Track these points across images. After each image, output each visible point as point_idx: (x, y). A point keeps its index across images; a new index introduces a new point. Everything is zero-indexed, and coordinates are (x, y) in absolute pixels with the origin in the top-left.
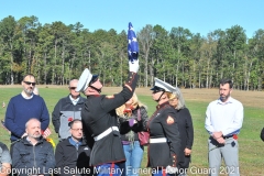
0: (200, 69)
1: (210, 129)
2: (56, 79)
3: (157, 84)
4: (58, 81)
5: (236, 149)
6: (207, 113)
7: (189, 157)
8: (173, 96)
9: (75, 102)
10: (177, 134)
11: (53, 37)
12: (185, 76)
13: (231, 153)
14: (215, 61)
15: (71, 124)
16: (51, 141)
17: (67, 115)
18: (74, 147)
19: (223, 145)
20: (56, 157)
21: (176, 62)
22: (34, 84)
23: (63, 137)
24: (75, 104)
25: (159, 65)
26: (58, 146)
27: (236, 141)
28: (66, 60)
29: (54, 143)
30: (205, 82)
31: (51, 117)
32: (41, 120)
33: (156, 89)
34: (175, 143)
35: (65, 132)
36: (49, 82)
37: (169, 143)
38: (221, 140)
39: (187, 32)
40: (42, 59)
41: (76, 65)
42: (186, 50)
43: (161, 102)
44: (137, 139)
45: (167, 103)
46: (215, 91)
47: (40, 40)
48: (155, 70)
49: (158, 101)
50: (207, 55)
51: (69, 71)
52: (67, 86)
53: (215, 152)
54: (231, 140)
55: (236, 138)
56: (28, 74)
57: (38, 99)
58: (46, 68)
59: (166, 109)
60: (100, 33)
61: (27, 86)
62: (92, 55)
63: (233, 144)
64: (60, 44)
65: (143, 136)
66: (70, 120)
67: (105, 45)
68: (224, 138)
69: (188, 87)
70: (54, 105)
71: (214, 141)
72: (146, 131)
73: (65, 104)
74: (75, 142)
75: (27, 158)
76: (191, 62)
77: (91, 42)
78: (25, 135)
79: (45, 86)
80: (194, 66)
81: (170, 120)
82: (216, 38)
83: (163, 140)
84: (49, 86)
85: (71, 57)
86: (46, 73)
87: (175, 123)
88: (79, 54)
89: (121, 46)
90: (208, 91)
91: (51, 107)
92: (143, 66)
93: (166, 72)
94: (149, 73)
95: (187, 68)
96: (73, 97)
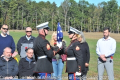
0: (93, 22)
1: (99, 53)
2: (19, 27)
3: (71, 30)
4: (20, 28)
5: (112, 64)
6: (97, 45)
7: (87, 67)
8: (79, 36)
9: (28, 39)
10: (81, 56)
11: (17, 5)
12: (86, 26)
13: (110, 66)
14: (101, 18)
15: (26, 50)
16: (16, 59)
17: (25, 45)
18: (28, 62)
19: (105, 62)
20: (19, 67)
21: (81, 18)
22: (7, 29)
23: (22, 57)
24: (28, 40)
25: (72, 20)
26: (20, 61)
27: (112, 60)
28: (24, 17)
29: (18, 60)
30: (96, 29)
31: (16, 46)
32: (11, 48)
33: (71, 33)
34: (80, 60)
35: (23, 54)
36: (15, 28)
37: (77, 60)
38: (104, 59)
39: (87, 3)
40: (12, 16)
41: (29, 19)
42: (86, 12)
43: (73, 39)
44: (60, 58)
45: (76, 39)
46: (101, 34)
47: (10, 6)
48: (70, 23)
49: (71, 38)
50: (97, 15)
51: (26, 23)
52: (25, 31)
53: (101, 65)
54: (110, 59)
55: (112, 58)
56: (4, 24)
57: (9, 37)
58: (14, 21)
59: (75, 43)
60: (42, 3)
61: (4, 30)
62: (38, 15)
63: (111, 61)
64: (21, 9)
65: (64, 56)
66: (26, 48)
67: (44, 9)
68: (106, 58)
69: (87, 31)
70: (18, 40)
71: (101, 60)
72: (65, 54)
73: (23, 40)
74: (29, 60)
75: (4, 67)
76: (89, 18)
77: (37, 8)
78: (3, 55)
79: (13, 30)
80: (90, 21)
81: (78, 48)
82: (102, 6)
84: (15, 30)
85: (27, 15)
86: (13, 24)
87: (80, 50)
88: (31, 14)
89: (52, 10)
90: (98, 34)
91: (16, 42)
92: (64, 21)
93: (76, 24)
94: (67, 24)
95: (87, 22)
96: (27, 36)
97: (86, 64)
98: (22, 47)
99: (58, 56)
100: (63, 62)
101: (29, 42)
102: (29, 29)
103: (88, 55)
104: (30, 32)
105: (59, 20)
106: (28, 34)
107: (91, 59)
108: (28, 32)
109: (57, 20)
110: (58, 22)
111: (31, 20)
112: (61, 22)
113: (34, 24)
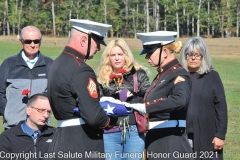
12: (213, 17)
17: (20, 85)
18: (30, 138)
23: (11, 123)
24: (31, 66)
44: (133, 122)
48: (162, 8)
51: (17, 11)
52: (16, 37)
65: (143, 117)
69: (217, 35)
92: (142, 2)
93: (181, 11)
94: (151, 14)
95: (215, 4)
97: (217, 141)
102: (31, 33)
103: (220, 113)
106: (29, 48)
107: (230, 124)
109: (119, 1)
112: (133, 5)
113: (43, 15)
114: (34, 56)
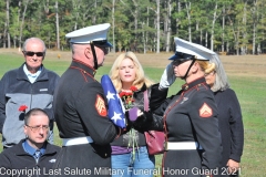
0: (255, 19)
3: (180, 49)
8: (211, 66)
9: (32, 78)
12: (228, 33)
21: (211, 7)
25: (180, 13)
30: (263, 44)
37: (200, 151)
41: (31, 10)
43: (190, 80)
44: (143, 143)
45: (202, 80)
48: (174, 22)
49: (185, 77)
51: (19, 23)
59: (200, 92)
65: (155, 138)
66: (23, 109)
69: (232, 52)
73: (14, 81)
74: (31, 149)
76: (239, 7)
80: (244, 17)
81: (206, 110)
83: (191, 146)
92: (153, 15)
93: (194, 25)
94: (162, 28)
95: (231, 18)
96: (29, 68)
97: (231, 163)
98: (8, 105)
99: (133, 135)
100: (152, 157)
101: (34, 89)
104: (39, 54)
105: (135, 14)
108: (31, 54)
109: (127, 13)
110: (132, 19)
111: (39, 13)
112: (143, 19)
113: (47, 27)
114: (37, 69)
